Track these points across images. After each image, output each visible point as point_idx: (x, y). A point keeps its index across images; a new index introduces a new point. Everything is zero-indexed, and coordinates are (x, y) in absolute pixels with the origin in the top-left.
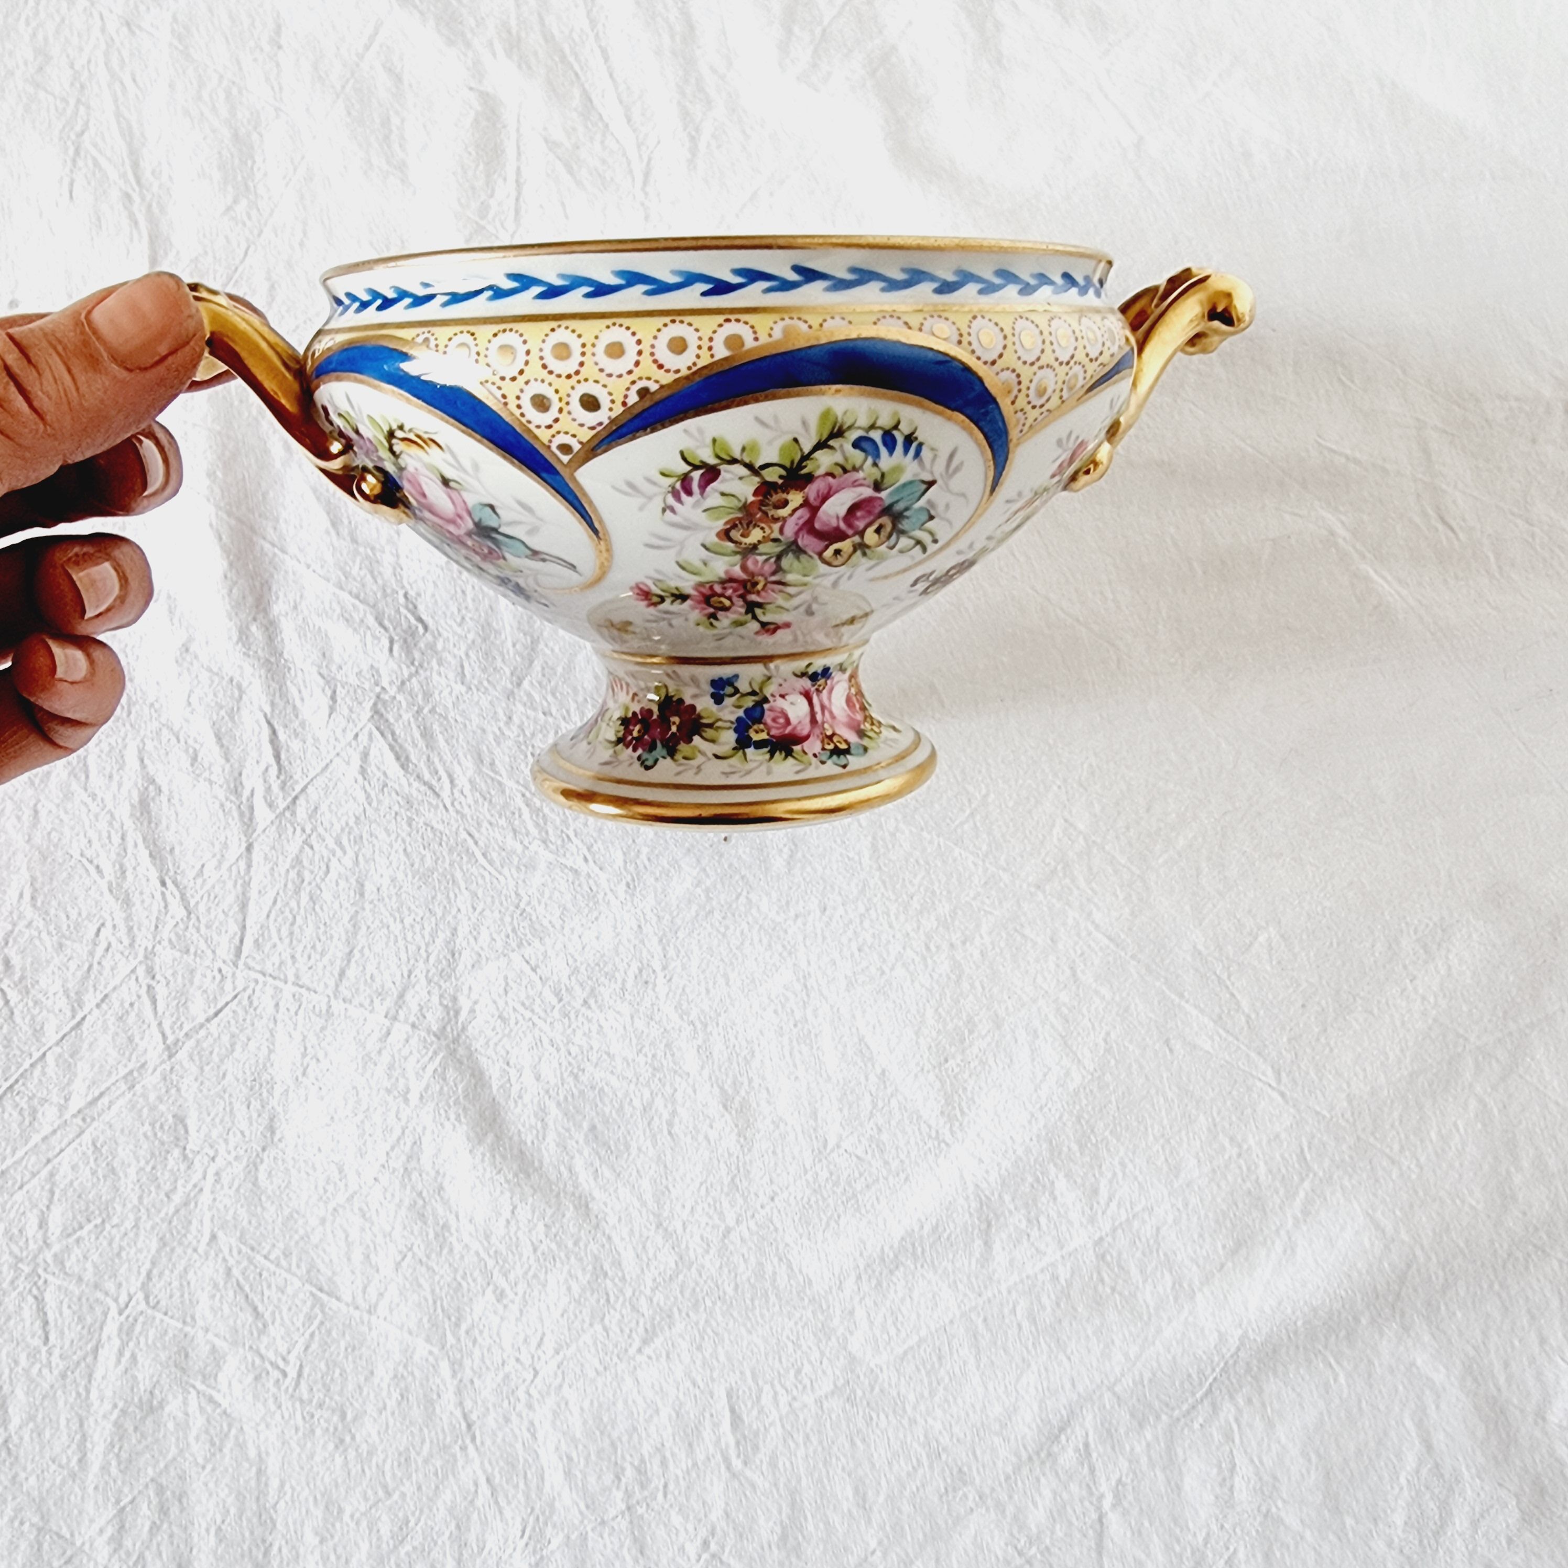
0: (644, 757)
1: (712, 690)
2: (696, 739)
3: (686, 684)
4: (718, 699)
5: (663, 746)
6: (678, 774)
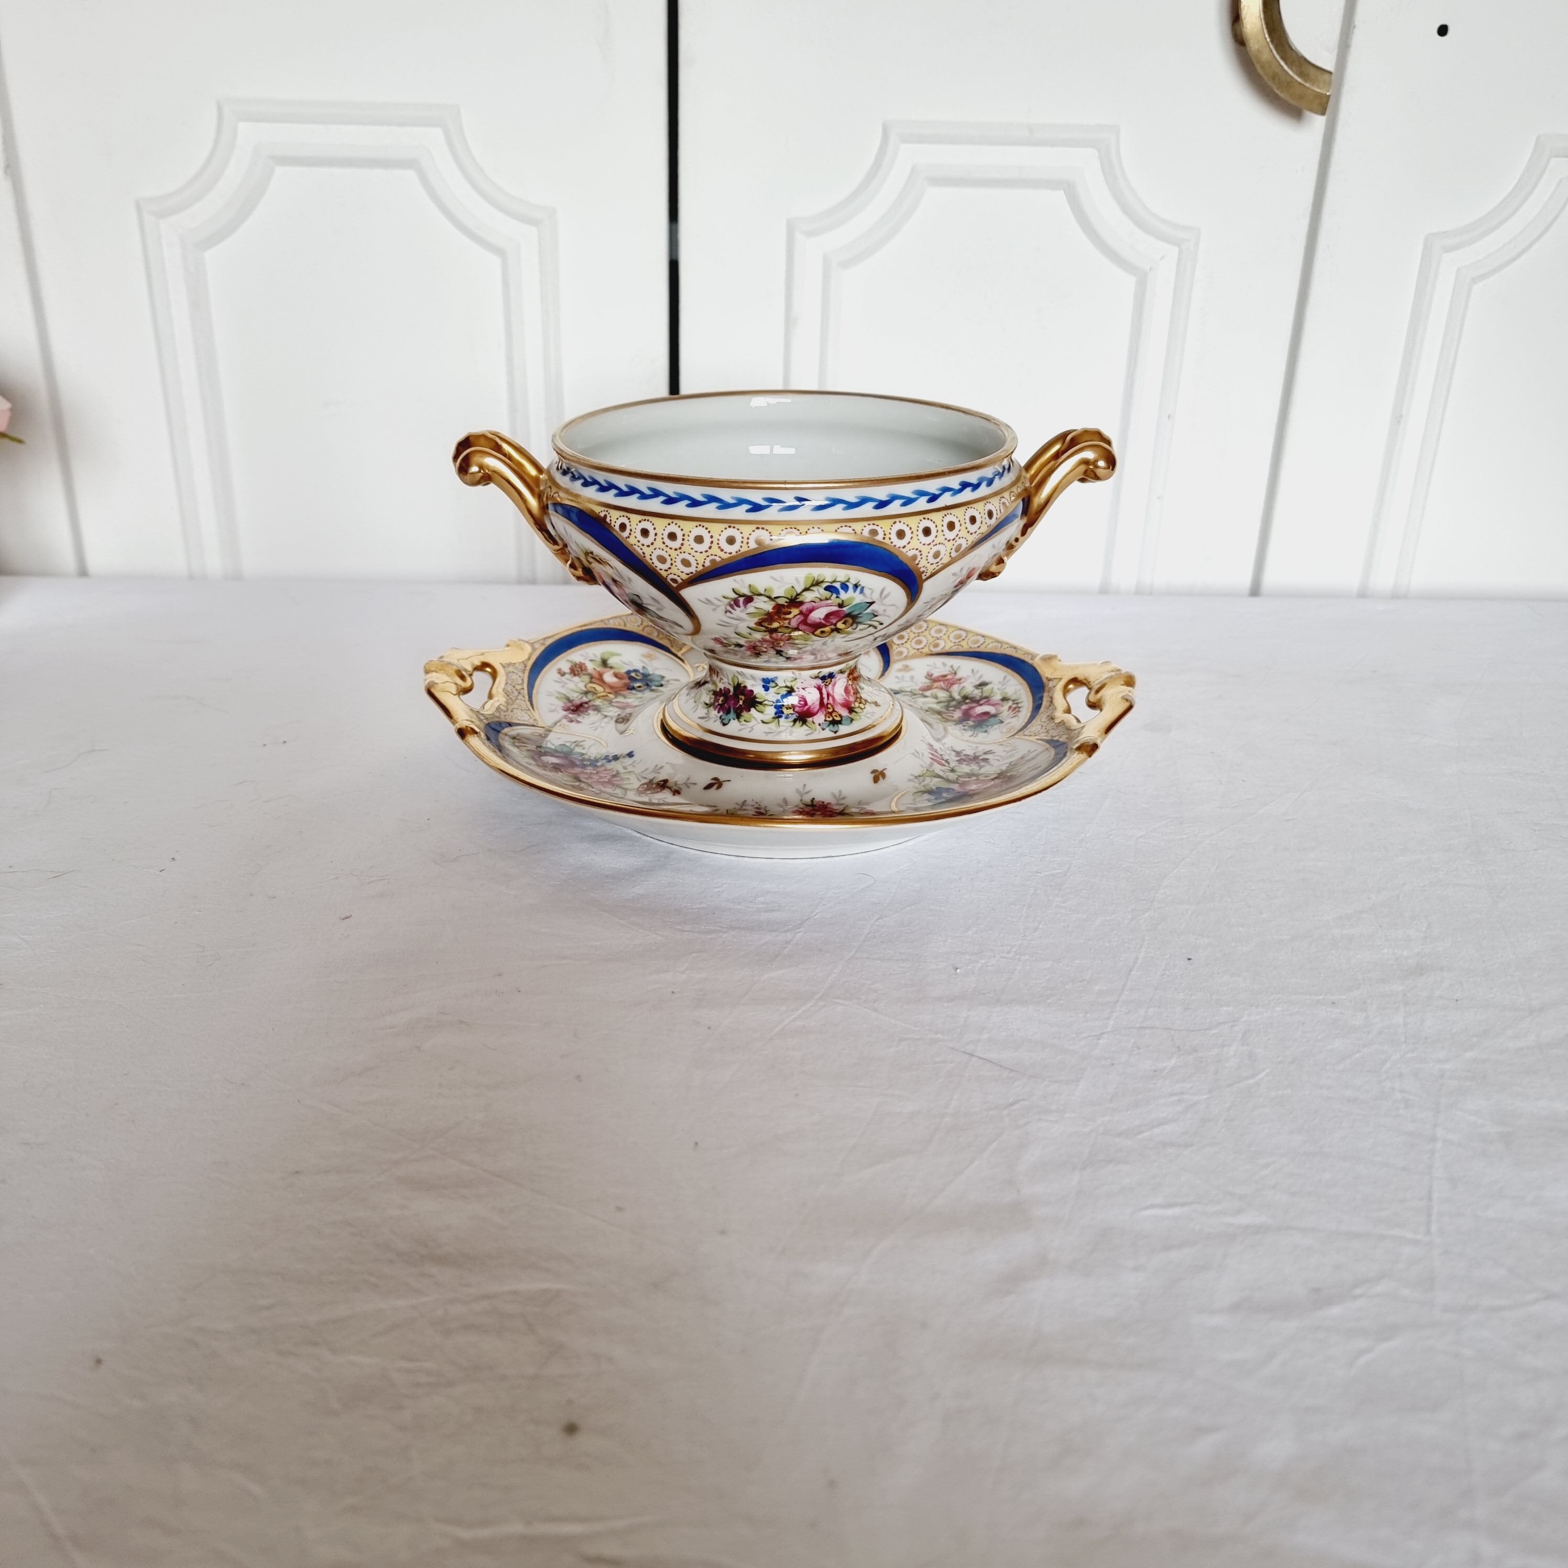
0: (723, 718)
1: (763, 684)
2: (753, 710)
3: (748, 679)
4: (766, 689)
5: (734, 712)
6: (740, 730)
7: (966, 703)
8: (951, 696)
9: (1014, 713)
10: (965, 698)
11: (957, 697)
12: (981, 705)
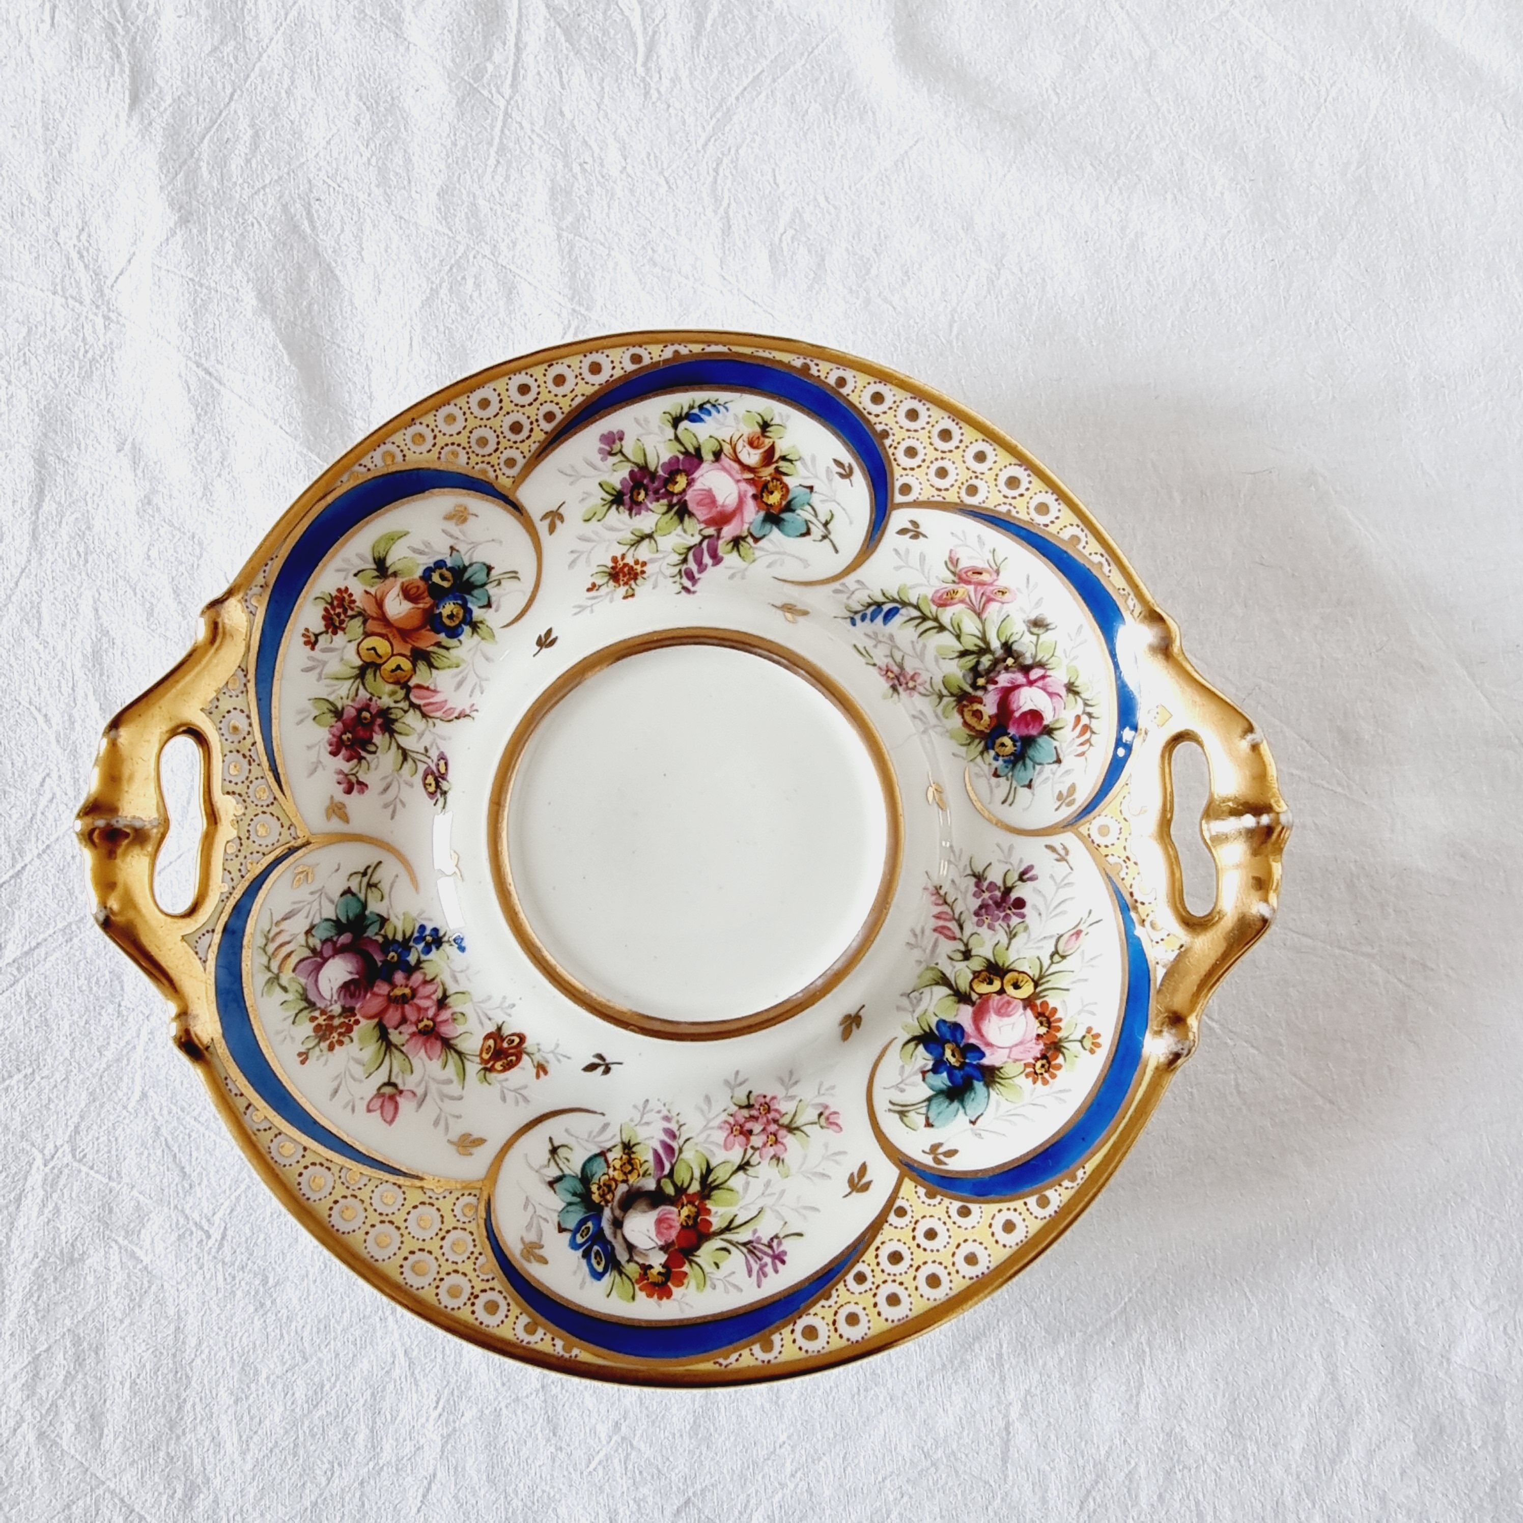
7: (1007, 669)
8: (984, 639)
9: (1082, 744)
10: (1007, 648)
11: (995, 644)
12: (1031, 683)
